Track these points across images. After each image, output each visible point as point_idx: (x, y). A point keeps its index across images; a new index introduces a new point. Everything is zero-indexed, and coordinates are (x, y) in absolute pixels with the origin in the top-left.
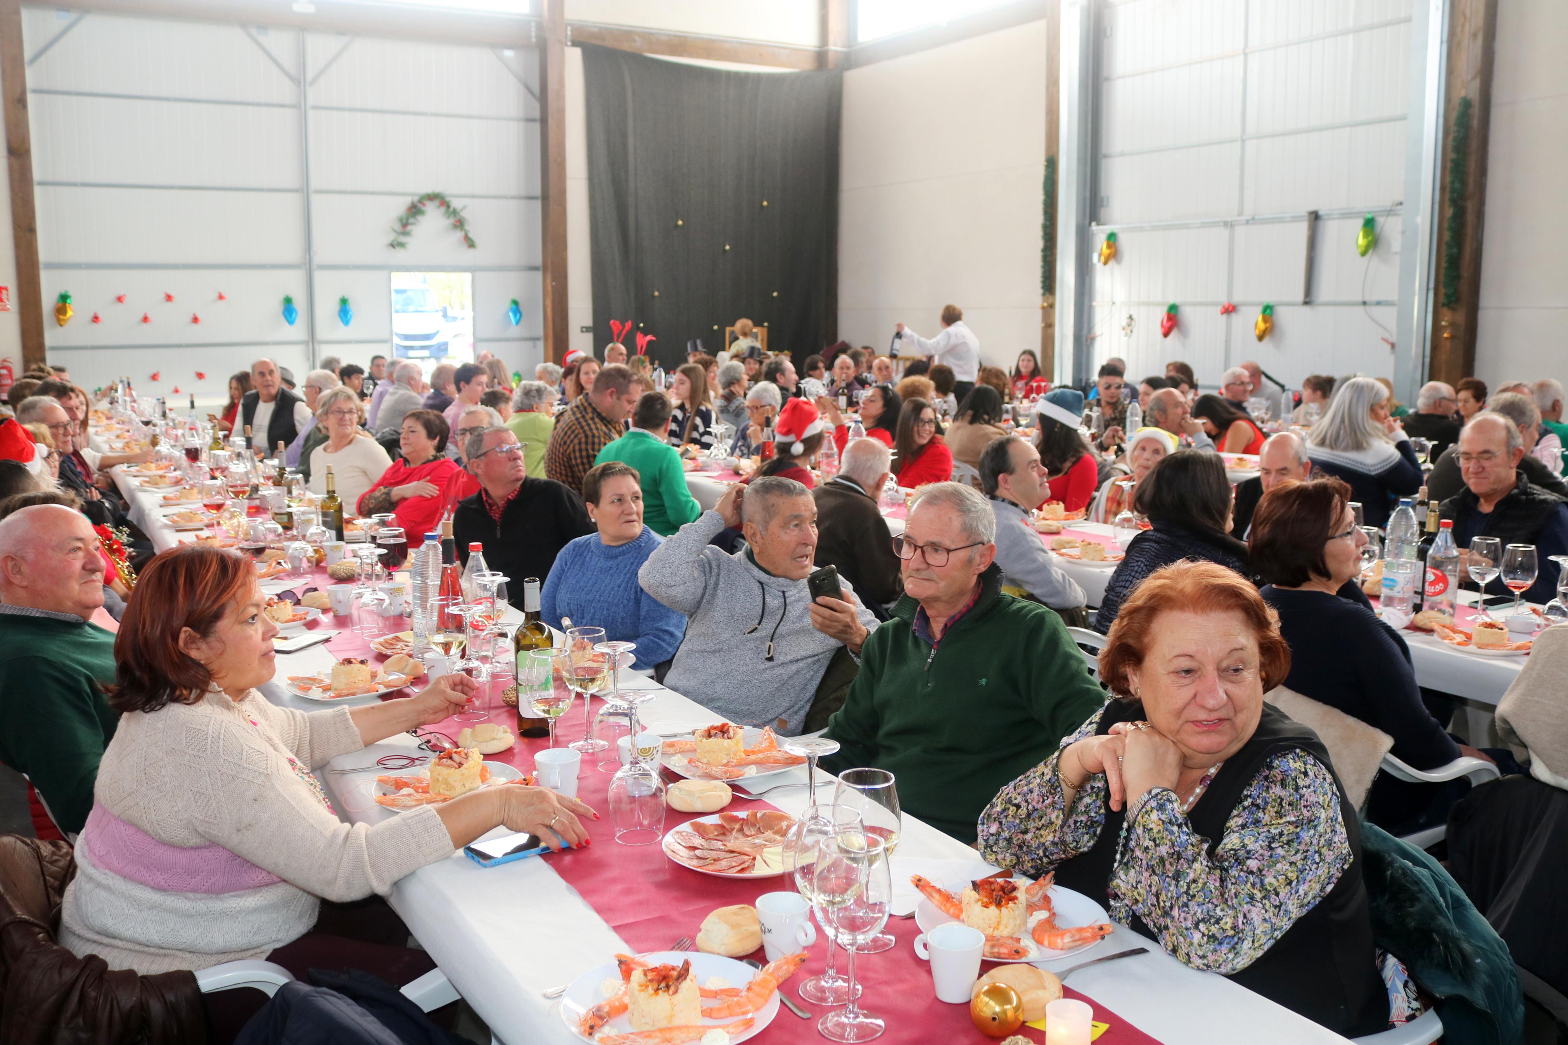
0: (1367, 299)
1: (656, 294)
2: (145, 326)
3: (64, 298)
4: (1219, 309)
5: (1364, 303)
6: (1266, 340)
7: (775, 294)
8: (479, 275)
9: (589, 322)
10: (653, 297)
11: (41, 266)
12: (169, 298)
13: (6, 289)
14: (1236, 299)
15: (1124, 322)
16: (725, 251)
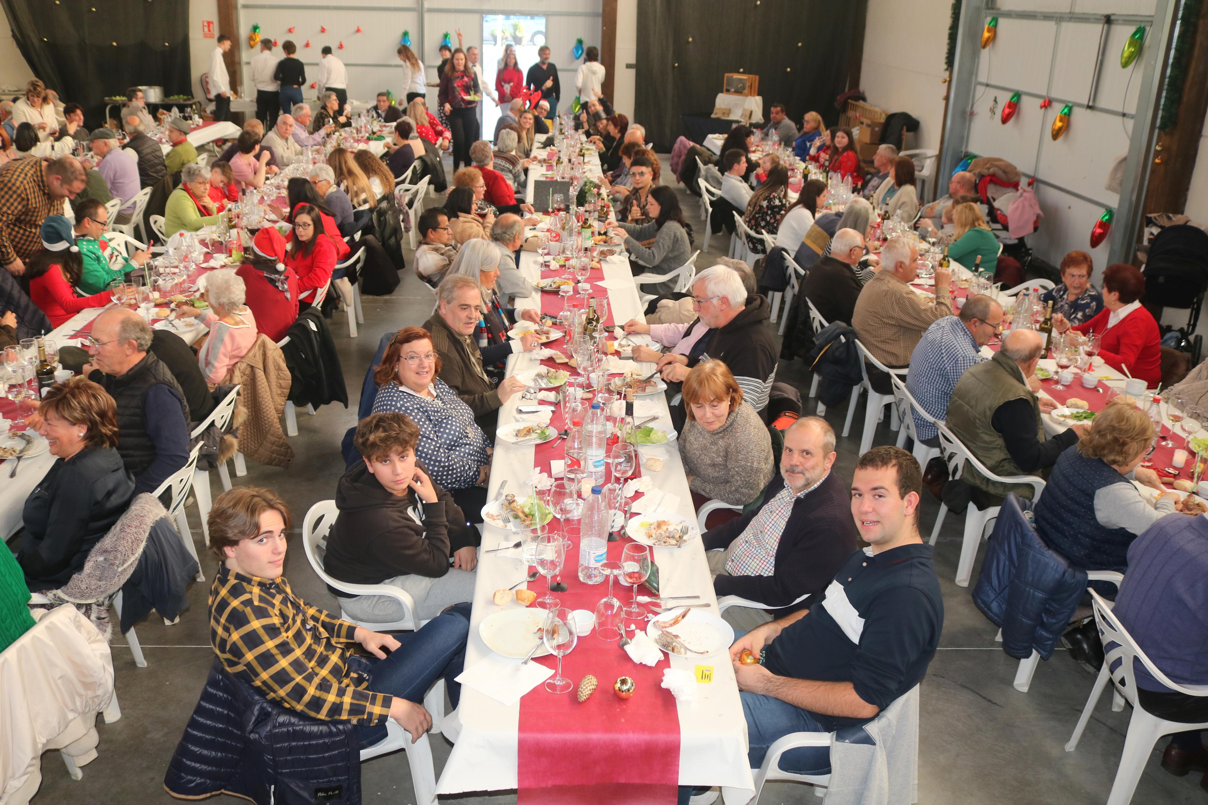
0: (1125, 111)
1: (690, 39)
2: (307, 49)
3: (255, 28)
4: (1040, 102)
5: (1124, 115)
6: (1060, 139)
7: (800, 44)
8: (552, 19)
9: (633, 60)
10: (688, 42)
11: (239, 6)
12: (323, 30)
13: (212, 23)
14: (1053, 95)
15: (991, 103)
16: (756, 6)
